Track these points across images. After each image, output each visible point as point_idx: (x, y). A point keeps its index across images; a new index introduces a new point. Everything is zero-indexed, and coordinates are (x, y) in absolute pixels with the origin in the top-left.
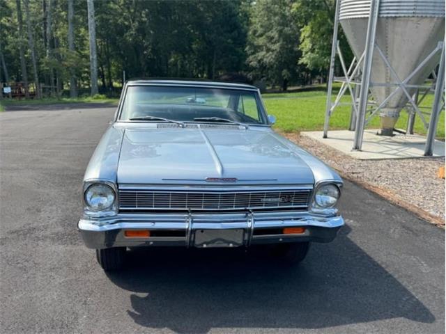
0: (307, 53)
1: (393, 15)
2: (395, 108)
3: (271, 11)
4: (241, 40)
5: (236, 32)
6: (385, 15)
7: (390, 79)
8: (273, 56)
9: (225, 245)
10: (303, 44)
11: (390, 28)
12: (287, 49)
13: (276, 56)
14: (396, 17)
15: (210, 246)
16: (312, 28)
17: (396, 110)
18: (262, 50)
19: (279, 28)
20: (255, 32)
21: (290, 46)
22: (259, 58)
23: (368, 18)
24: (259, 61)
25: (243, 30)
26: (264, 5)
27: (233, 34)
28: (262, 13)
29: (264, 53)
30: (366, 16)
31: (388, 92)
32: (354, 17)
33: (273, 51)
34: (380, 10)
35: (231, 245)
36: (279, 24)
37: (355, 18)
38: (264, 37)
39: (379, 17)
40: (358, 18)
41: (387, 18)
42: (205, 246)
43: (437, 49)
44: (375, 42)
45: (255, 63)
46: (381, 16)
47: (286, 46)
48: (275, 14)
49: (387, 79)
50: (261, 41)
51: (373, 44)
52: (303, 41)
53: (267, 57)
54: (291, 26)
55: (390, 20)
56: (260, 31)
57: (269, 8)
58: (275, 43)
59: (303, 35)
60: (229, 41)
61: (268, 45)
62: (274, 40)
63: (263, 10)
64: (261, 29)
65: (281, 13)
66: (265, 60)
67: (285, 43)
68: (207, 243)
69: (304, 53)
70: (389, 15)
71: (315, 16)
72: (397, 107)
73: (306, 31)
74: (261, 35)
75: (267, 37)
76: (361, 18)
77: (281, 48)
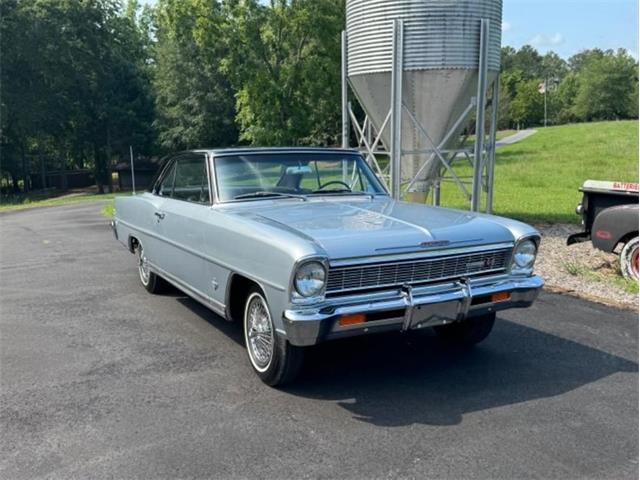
0: (248, 125)
1: (420, 68)
2: (425, 180)
3: (183, 71)
4: (147, 111)
5: (138, 100)
6: (411, 69)
7: (419, 145)
8: (195, 132)
9: (438, 323)
10: (240, 115)
11: (417, 83)
12: (213, 122)
13: (199, 132)
14: (423, 70)
15: (426, 325)
16: (250, 93)
17: (426, 183)
18: (178, 125)
19: (199, 93)
20: (164, 100)
21: (217, 118)
22: (175, 135)
23: (390, 72)
24: (176, 140)
25: (148, 97)
26: (173, 62)
27: (134, 102)
28: (171, 73)
29: (181, 128)
30: (387, 70)
31: (417, 161)
32: (371, 71)
33: (194, 125)
34: (404, 62)
35: (445, 322)
36: (198, 89)
37: (373, 73)
38: (178, 106)
39: (403, 71)
40: (377, 73)
41: (413, 71)
42: (419, 326)
43: (470, 106)
44: (403, 102)
45: (169, 142)
46: (406, 69)
47: (212, 119)
48: (191, 76)
49: (414, 146)
50: (174, 112)
51: (399, 103)
52: (240, 110)
53: (187, 135)
54: (214, 91)
55: (416, 74)
56: (171, 98)
57: (181, 65)
58: (195, 114)
59: (238, 102)
60: (130, 112)
61: (185, 117)
62: (194, 110)
63: (171, 69)
64: (173, 95)
65: (199, 73)
66: (184, 138)
67: (210, 114)
68: (421, 323)
69: (243, 127)
70: (416, 68)
71: (254, 76)
72: (427, 179)
73: (243, 97)
74: (172, 105)
75: (183, 106)
76: (381, 73)
77: (205, 120)
